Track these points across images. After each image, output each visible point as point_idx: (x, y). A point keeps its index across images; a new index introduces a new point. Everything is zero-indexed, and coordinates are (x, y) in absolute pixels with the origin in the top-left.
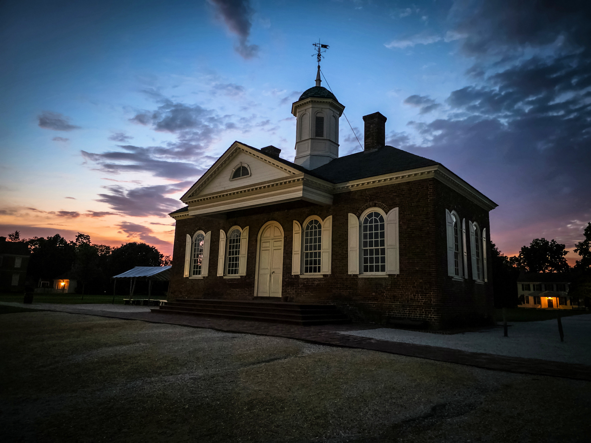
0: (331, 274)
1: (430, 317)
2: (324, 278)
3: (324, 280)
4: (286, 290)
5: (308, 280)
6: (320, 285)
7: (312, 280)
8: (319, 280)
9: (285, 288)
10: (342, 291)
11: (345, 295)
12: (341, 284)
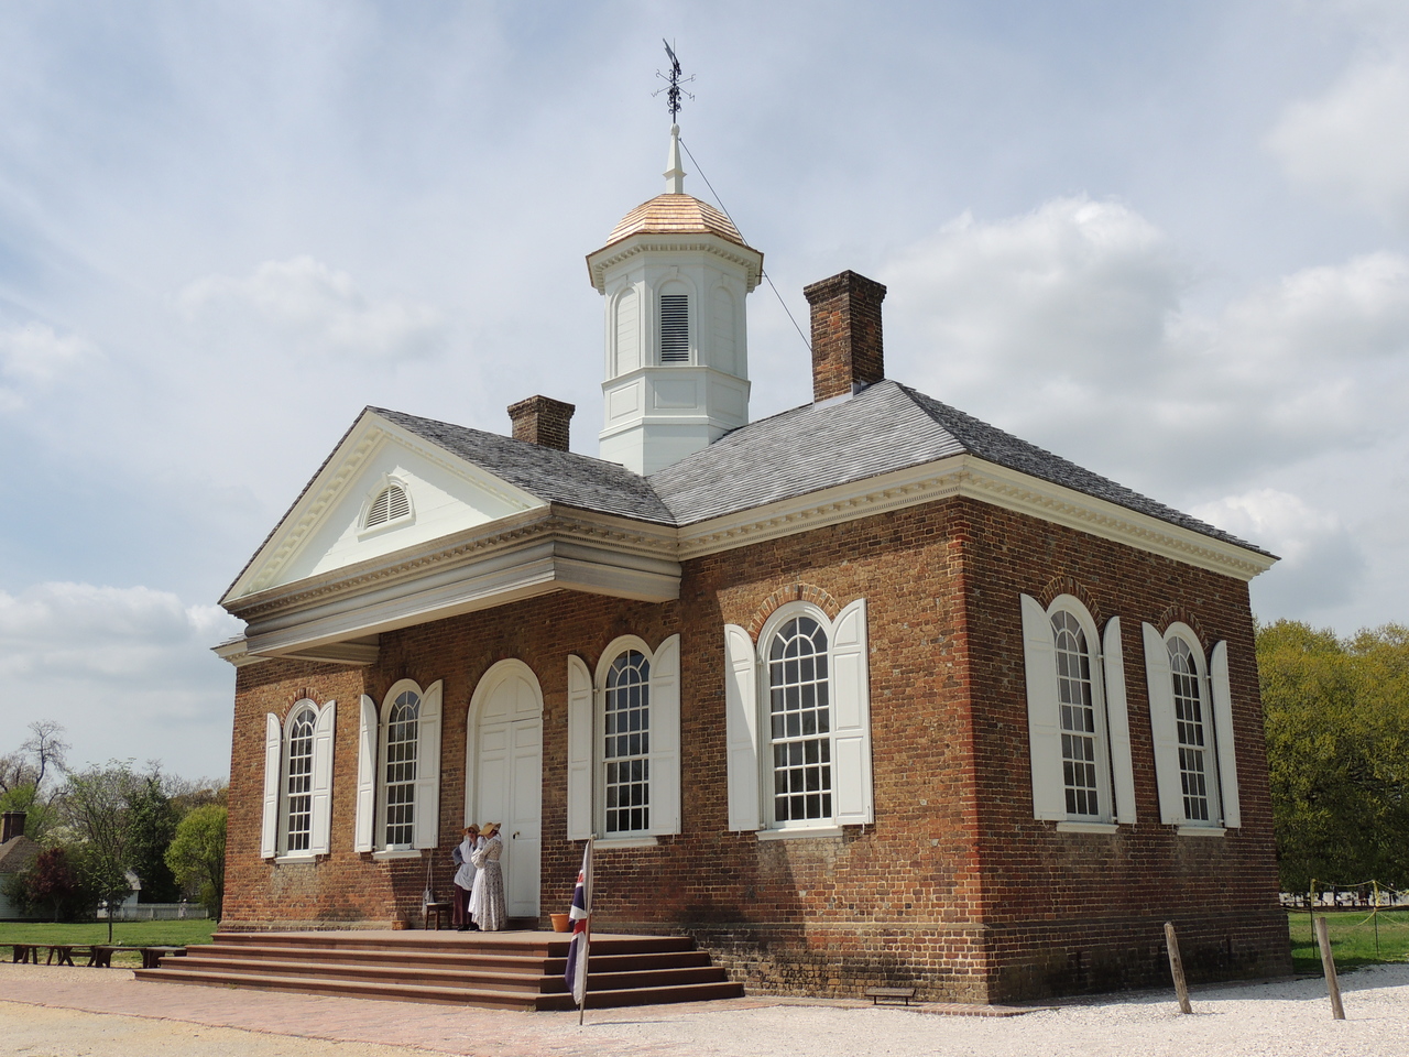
0: (679, 832)
1: (962, 964)
2: (662, 849)
3: (662, 855)
4: (552, 892)
5: (614, 856)
6: (650, 873)
7: (626, 856)
8: (646, 856)
9: (550, 886)
10: (713, 890)
11: (720, 902)
12: (709, 865)
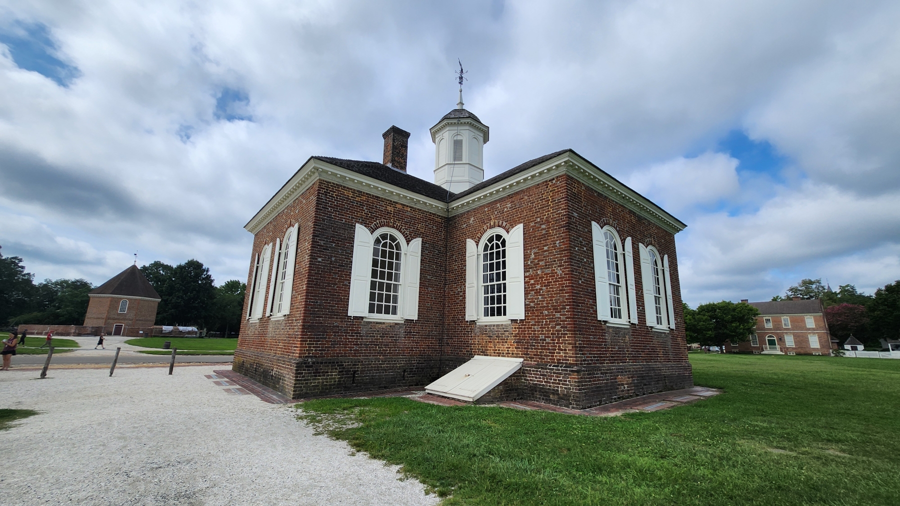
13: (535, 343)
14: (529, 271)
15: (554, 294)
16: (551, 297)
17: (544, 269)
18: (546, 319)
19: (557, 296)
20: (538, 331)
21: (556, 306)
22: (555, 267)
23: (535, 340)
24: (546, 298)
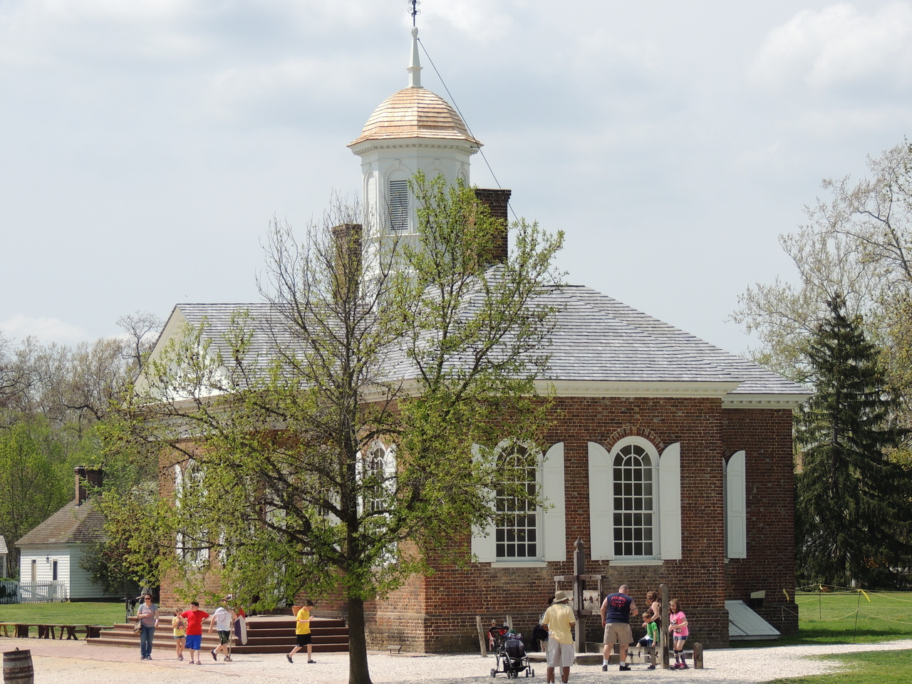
13: (756, 583)
14: (751, 507)
15: (777, 534)
16: (774, 537)
17: (767, 506)
18: (768, 559)
19: (780, 537)
20: (760, 571)
21: (778, 546)
22: (779, 507)
23: (756, 580)
24: (768, 537)
